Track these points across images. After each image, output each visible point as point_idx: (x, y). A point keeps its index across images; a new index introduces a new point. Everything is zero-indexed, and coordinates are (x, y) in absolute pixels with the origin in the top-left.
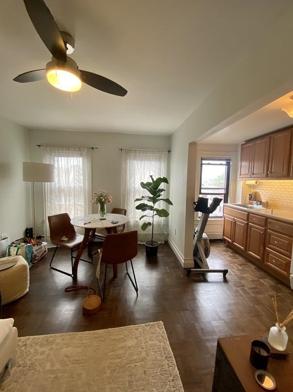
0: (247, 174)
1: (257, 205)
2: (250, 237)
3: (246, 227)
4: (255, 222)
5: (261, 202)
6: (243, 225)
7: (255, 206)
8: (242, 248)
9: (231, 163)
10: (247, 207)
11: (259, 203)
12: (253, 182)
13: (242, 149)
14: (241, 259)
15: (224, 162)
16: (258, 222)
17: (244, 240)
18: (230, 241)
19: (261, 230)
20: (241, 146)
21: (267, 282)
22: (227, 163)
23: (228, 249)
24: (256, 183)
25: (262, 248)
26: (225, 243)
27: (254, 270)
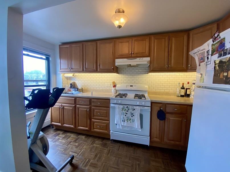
0: (67, 69)
1: (75, 91)
2: (78, 116)
3: (74, 109)
4: (82, 104)
5: (78, 89)
6: (71, 108)
7: (73, 92)
8: (72, 126)
9: (50, 59)
10: (68, 94)
11: (76, 90)
12: (71, 75)
13: (60, 48)
14: (73, 136)
15: (44, 57)
16: (85, 103)
17: (74, 120)
18: (60, 124)
19: (87, 108)
20: (59, 46)
21: (98, 143)
22: (47, 58)
23: (58, 132)
24: (73, 75)
25: (88, 121)
26: (53, 127)
27: (85, 139)
